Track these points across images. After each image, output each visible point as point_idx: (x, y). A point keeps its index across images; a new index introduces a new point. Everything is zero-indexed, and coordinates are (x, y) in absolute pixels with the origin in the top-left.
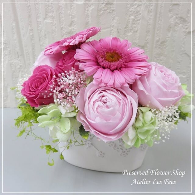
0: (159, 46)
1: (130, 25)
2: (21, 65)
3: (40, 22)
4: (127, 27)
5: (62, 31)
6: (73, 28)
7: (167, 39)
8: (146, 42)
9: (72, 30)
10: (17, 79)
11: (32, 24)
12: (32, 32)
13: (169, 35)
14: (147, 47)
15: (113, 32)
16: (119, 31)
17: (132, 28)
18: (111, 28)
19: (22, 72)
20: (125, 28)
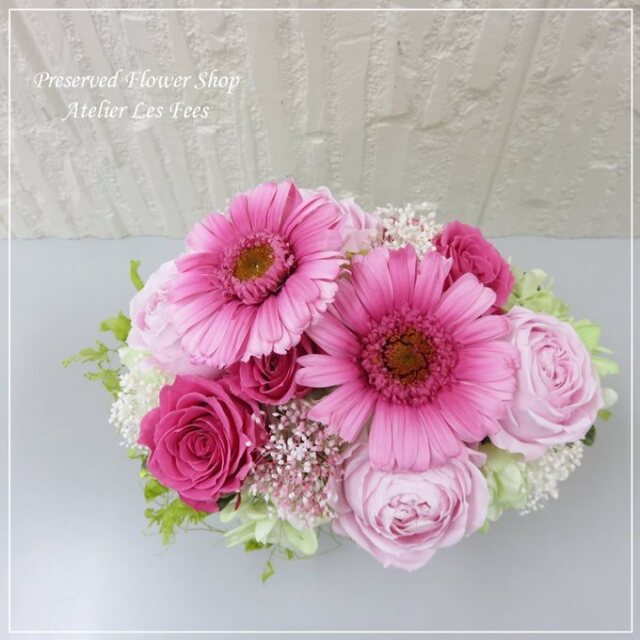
0: (544, 89)
1: (444, 30)
2: (63, 138)
3: (104, 20)
4: (435, 35)
5: (191, 46)
6: (232, 37)
7: (575, 70)
8: (498, 78)
9: (231, 45)
10: (60, 172)
11: (73, 25)
12: (79, 51)
13: (584, 58)
14: (499, 91)
15: (380, 47)
16: (404, 48)
17: (450, 39)
18: (375, 35)
19: (72, 154)
20: (427, 37)
